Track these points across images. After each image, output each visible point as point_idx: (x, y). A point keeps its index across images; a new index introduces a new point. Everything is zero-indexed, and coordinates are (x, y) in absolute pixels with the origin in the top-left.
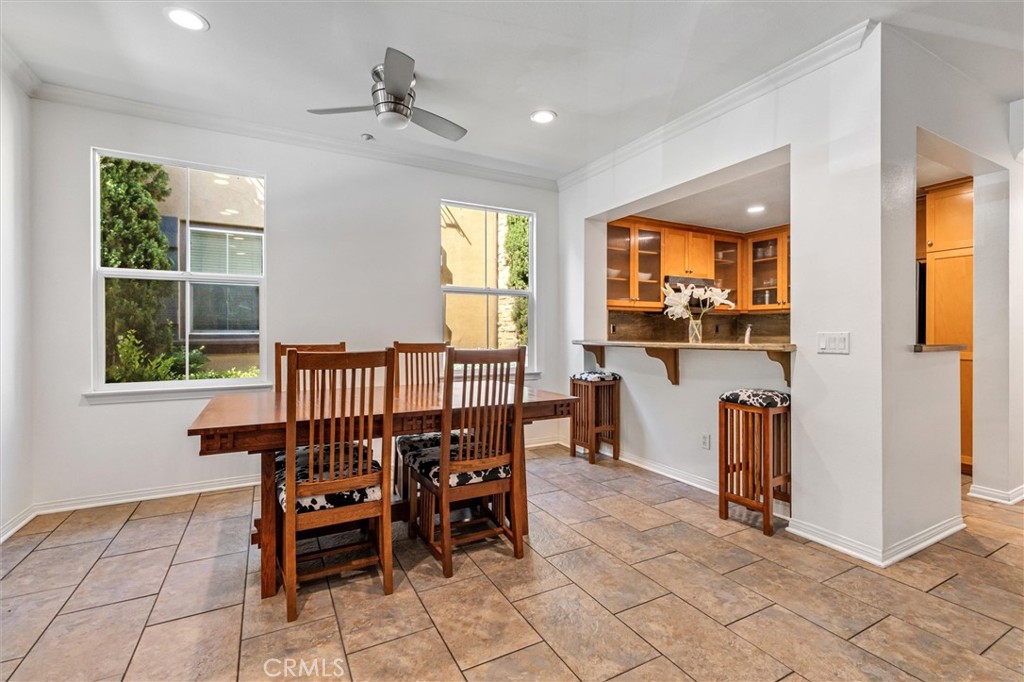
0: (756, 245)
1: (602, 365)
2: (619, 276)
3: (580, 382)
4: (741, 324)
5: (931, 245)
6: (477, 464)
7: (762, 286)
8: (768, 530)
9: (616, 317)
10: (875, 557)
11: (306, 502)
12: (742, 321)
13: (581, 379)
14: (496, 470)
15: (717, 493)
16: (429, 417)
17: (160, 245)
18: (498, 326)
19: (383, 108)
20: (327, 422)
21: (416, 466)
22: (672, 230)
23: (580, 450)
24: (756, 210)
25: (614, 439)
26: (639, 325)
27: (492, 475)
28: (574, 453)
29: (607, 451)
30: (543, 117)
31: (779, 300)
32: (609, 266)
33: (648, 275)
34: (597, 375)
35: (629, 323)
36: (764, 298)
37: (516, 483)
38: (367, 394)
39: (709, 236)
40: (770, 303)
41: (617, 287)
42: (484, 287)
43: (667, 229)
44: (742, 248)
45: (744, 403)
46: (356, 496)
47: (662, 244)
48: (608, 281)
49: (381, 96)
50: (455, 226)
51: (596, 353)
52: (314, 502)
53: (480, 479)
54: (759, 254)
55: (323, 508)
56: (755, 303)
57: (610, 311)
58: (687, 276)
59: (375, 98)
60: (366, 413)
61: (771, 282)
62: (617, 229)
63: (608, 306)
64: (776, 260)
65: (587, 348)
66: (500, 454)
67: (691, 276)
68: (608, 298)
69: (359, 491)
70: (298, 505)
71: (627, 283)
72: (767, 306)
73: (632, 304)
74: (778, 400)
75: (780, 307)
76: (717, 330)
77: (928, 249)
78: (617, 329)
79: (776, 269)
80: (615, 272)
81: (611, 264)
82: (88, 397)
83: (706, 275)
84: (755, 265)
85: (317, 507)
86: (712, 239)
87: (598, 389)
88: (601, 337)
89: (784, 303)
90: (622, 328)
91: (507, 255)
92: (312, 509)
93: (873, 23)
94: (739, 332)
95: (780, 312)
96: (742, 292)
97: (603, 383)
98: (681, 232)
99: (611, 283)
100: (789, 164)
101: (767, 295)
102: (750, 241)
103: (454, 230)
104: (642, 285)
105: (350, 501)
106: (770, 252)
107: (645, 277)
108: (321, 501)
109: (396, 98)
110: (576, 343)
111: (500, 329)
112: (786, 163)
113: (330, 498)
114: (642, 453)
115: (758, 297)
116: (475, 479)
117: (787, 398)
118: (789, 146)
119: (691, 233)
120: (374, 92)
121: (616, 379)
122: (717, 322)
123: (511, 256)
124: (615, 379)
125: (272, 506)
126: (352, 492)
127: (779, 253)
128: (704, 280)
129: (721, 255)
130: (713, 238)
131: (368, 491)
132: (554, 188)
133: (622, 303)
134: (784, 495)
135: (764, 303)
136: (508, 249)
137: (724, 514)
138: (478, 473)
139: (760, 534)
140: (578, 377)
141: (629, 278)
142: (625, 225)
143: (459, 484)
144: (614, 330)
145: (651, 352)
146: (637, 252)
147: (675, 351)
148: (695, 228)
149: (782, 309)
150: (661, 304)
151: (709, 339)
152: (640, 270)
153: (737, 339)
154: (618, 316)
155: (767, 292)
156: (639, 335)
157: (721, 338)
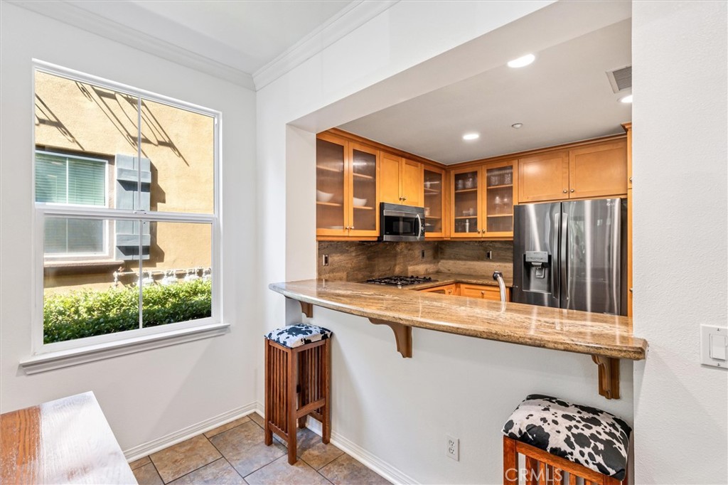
0: (458, 177)
1: (309, 315)
2: (332, 200)
3: (276, 346)
4: (441, 249)
7: (462, 215)
9: (326, 247)
12: (443, 246)
13: (278, 342)
22: (387, 155)
24: (471, 137)
26: (354, 254)
28: (270, 442)
31: (479, 229)
32: (317, 189)
33: (363, 201)
34: (301, 336)
35: (342, 252)
36: (465, 226)
39: (419, 164)
40: (470, 231)
41: (328, 214)
43: (382, 153)
44: (446, 179)
47: (378, 169)
48: (318, 206)
50: (170, 145)
54: (460, 186)
56: (456, 231)
57: (320, 242)
58: (400, 203)
61: (471, 211)
62: (329, 145)
63: (317, 236)
64: (476, 192)
67: (404, 203)
68: (318, 226)
71: (341, 209)
72: (468, 234)
73: (346, 233)
75: (480, 235)
76: (423, 255)
78: (330, 260)
79: (476, 199)
80: (326, 196)
81: (321, 186)
83: (417, 203)
84: (456, 194)
86: (422, 167)
89: (484, 232)
90: (336, 258)
94: (439, 255)
95: (480, 240)
96: (445, 220)
97: (309, 346)
98: (394, 157)
99: (322, 210)
101: (467, 224)
102: (453, 173)
103: (168, 149)
104: (356, 211)
106: (469, 183)
107: (359, 203)
115: (459, 226)
119: (404, 160)
121: (326, 335)
122: (423, 247)
124: (325, 337)
127: (479, 184)
129: (428, 183)
133: (336, 232)
135: (465, 231)
140: (274, 337)
141: (342, 204)
144: (326, 262)
146: (352, 174)
148: (408, 155)
149: (482, 237)
150: (376, 233)
151: (416, 264)
152: (355, 196)
153: (438, 262)
154: (331, 245)
155: (467, 221)
156: (353, 265)
157: (426, 263)
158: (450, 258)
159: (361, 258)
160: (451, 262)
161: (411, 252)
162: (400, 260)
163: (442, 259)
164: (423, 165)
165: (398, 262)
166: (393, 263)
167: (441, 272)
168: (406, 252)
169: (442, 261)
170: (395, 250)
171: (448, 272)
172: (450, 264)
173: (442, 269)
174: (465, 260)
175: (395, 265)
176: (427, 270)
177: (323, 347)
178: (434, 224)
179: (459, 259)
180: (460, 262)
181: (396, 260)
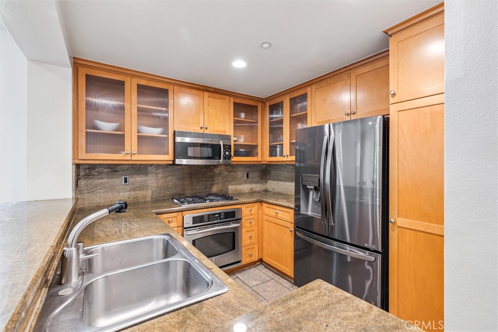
5: (394, 95)
7: (275, 141)
12: (270, 169)
35: (146, 174)
36: (276, 151)
39: (227, 97)
40: (280, 156)
44: (263, 110)
47: (171, 101)
56: (271, 155)
58: (202, 131)
67: (206, 132)
72: (278, 158)
73: (128, 157)
75: (285, 159)
76: (248, 177)
77: (392, 100)
78: (131, 180)
79: (283, 128)
83: (225, 132)
90: (138, 179)
94: (267, 177)
96: (261, 146)
101: (278, 149)
102: (268, 104)
122: (248, 170)
128: (221, 135)
130: (232, 100)
135: (276, 156)
141: (124, 131)
148: (212, 90)
149: (287, 161)
150: (169, 157)
151: (239, 184)
153: (266, 182)
154: (132, 168)
155: (278, 146)
156: (160, 184)
157: (251, 182)
158: (274, 179)
159: (169, 178)
160: (275, 182)
161: (232, 174)
162: (219, 179)
163: (269, 179)
164: (232, 99)
165: (216, 182)
166: (210, 183)
167: (268, 191)
168: (226, 173)
169: (269, 181)
170: (213, 172)
171: (273, 191)
172: (274, 184)
173: (269, 188)
174: (284, 181)
175: (213, 185)
176: (252, 189)
178: (251, 150)
179: (280, 180)
180: (281, 183)
181: (213, 180)
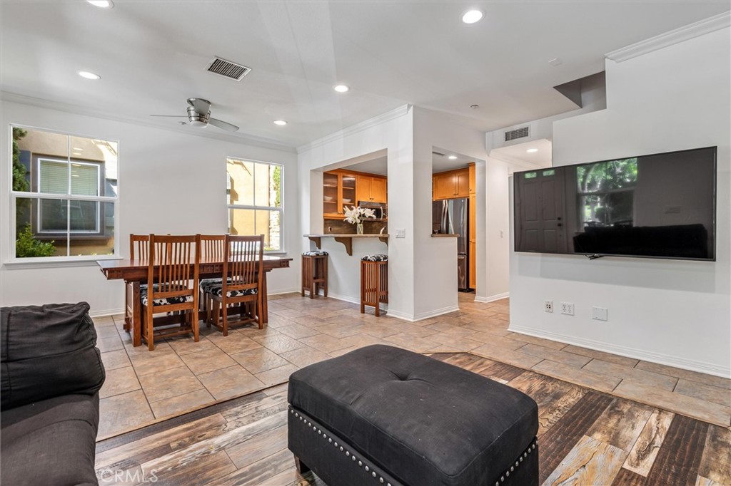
1: (320, 248)
2: (332, 200)
3: (306, 257)
6: (240, 287)
8: (377, 315)
9: (327, 222)
10: (410, 318)
11: (157, 301)
13: (307, 255)
14: (250, 290)
15: (360, 304)
16: (217, 266)
17: (20, 171)
18: (270, 229)
19: (193, 119)
20: (168, 267)
21: (210, 291)
22: (362, 177)
23: (307, 293)
25: (324, 285)
27: (248, 293)
28: (303, 295)
29: (322, 293)
30: (281, 123)
32: (324, 195)
33: (349, 200)
34: (316, 253)
35: (339, 226)
37: (260, 296)
38: (187, 255)
39: (383, 180)
41: (329, 207)
42: (253, 205)
43: (359, 176)
45: (369, 260)
46: (181, 299)
47: (356, 184)
48: (324, 203)
49: (193, 113)
51: (316, 241)
52: (161, 301)
53: (242, 294)
55: (165, 304)
57: (325, 220)
58: (370, 201)
59: (189, 114)
60: (186, 263)
62: (330, 176)
63: (324, 217)
65: (311, 239)
66: (252, 283)
68: (324, 212)
69: (182, 297)
70: (154, 302)
71: (337, 204)
73: (339, 216)
74: (382, 258)
77: (470, 192)
78: (332, 229)
80: (329, 199)
81: (326, 194)
82: (6, 265)
83: (382, 201)
85: (162, 304)
86: (385, 182)
87: (317, 260)
88: (320, 232)
90: (335, 229)
91: (274, 184)
92: (160, 304)
93: (409, 106)
97: (318, 257)
98: (367, 178)
99: (326, 205)
100: (387, 157)
104: (344, 205)
105: (178, 302)
107: (346, 201)
108: (165, 301)
109: (200, 114)
110: (305, 236)
111: (271, 230)
112: (385, 155)
113: (168, 300)
114: (337, 292)
116: (240, 294)
117: (386, 258)
118: (387, 149)
119: (373, 178)
120: (189, 111)
121: (326, 255)
123: (277, 185)
124: (325, 254)
125: (139, 305)
126: (179, 298)
128: (380, 203)
131: (187, 298)
132: (294, 152)
133: (333, 215)
134: (386, 301)
136: (275, 180)
137: (363, 311)
138: (241, 291)
139: (374, 317)
140: (306, 253)
141: (337, 201)
142: (334, 173)
143: (231, 296)
145: (338, 239)
146: (342, 187)
147: (351, 238)
152: (343, 198)
154: (331, 221)
177: (323, 258)
